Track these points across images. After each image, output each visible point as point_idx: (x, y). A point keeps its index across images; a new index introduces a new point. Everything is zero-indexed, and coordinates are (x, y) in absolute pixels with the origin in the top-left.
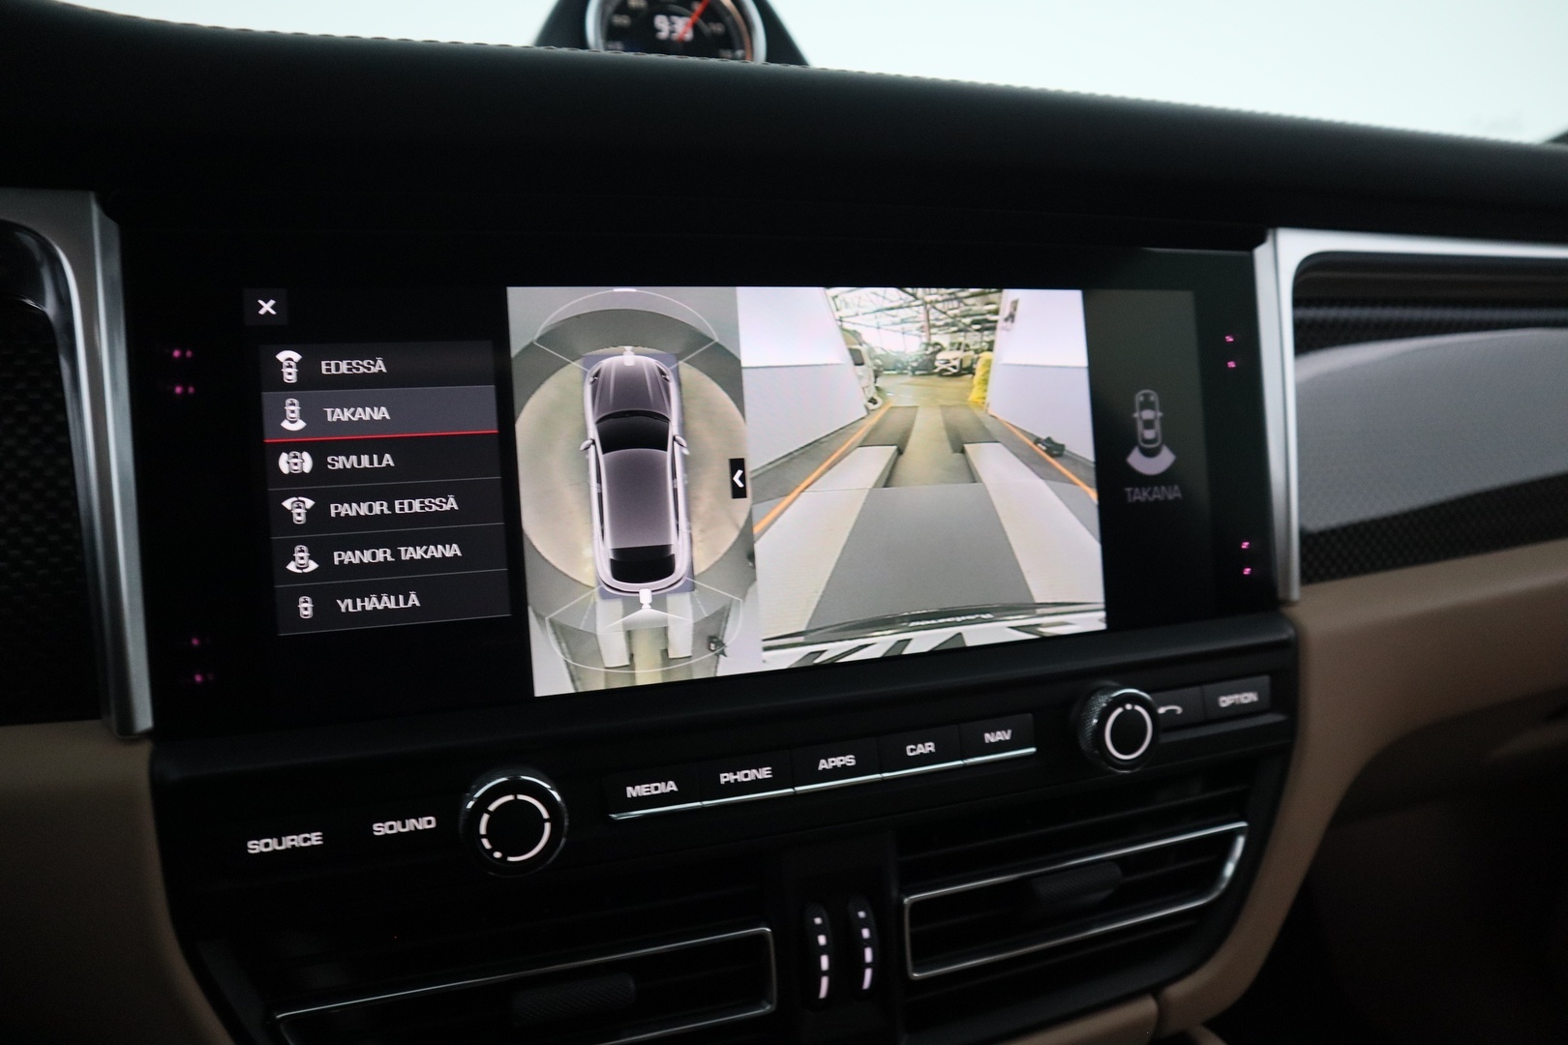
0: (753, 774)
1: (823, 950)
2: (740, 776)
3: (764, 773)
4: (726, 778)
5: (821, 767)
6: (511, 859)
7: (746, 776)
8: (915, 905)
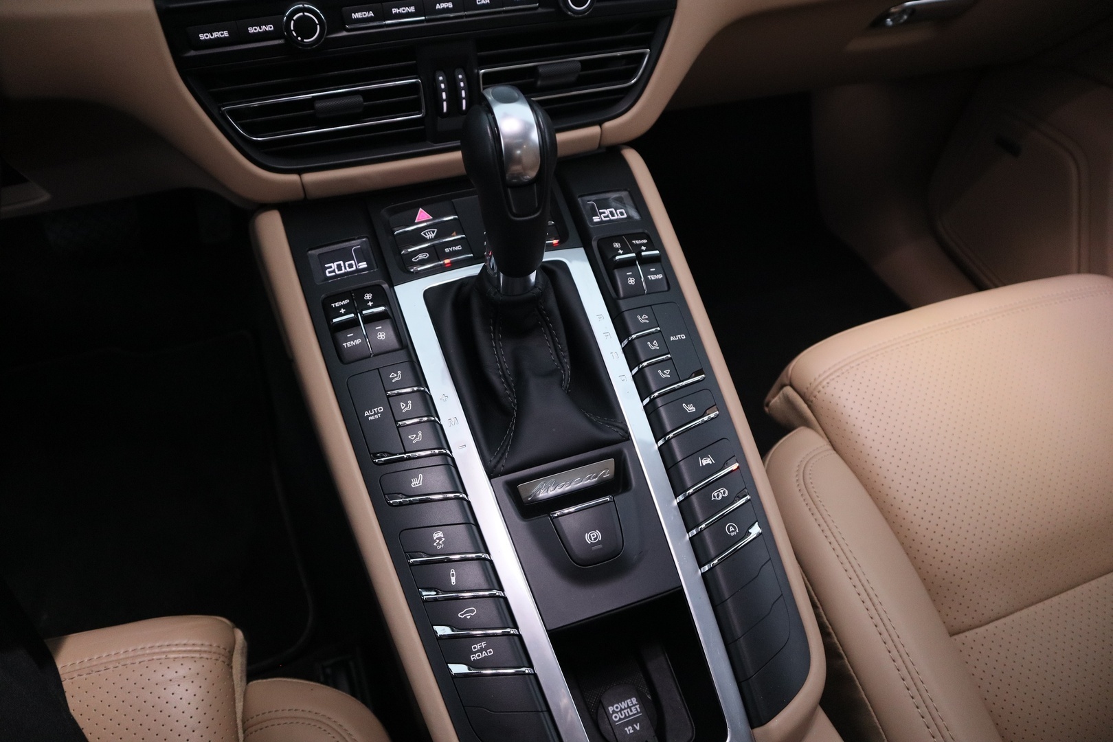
0: (406, 9)
1: (443, 90)
2: (401, 10)
3: (412, 9)
4: (395, 11)
5: (437, 8)
6: (305, 40)
7: (404, 10)
8: (484, 74)
